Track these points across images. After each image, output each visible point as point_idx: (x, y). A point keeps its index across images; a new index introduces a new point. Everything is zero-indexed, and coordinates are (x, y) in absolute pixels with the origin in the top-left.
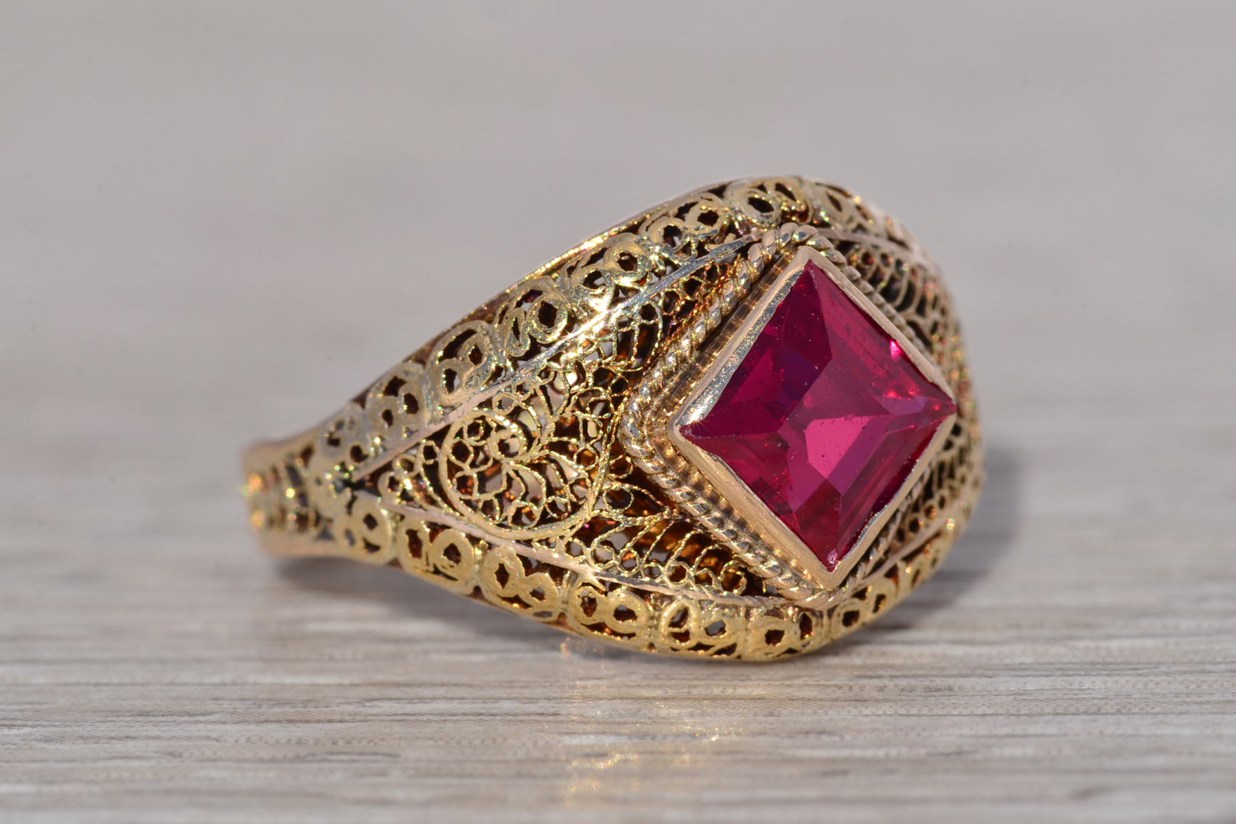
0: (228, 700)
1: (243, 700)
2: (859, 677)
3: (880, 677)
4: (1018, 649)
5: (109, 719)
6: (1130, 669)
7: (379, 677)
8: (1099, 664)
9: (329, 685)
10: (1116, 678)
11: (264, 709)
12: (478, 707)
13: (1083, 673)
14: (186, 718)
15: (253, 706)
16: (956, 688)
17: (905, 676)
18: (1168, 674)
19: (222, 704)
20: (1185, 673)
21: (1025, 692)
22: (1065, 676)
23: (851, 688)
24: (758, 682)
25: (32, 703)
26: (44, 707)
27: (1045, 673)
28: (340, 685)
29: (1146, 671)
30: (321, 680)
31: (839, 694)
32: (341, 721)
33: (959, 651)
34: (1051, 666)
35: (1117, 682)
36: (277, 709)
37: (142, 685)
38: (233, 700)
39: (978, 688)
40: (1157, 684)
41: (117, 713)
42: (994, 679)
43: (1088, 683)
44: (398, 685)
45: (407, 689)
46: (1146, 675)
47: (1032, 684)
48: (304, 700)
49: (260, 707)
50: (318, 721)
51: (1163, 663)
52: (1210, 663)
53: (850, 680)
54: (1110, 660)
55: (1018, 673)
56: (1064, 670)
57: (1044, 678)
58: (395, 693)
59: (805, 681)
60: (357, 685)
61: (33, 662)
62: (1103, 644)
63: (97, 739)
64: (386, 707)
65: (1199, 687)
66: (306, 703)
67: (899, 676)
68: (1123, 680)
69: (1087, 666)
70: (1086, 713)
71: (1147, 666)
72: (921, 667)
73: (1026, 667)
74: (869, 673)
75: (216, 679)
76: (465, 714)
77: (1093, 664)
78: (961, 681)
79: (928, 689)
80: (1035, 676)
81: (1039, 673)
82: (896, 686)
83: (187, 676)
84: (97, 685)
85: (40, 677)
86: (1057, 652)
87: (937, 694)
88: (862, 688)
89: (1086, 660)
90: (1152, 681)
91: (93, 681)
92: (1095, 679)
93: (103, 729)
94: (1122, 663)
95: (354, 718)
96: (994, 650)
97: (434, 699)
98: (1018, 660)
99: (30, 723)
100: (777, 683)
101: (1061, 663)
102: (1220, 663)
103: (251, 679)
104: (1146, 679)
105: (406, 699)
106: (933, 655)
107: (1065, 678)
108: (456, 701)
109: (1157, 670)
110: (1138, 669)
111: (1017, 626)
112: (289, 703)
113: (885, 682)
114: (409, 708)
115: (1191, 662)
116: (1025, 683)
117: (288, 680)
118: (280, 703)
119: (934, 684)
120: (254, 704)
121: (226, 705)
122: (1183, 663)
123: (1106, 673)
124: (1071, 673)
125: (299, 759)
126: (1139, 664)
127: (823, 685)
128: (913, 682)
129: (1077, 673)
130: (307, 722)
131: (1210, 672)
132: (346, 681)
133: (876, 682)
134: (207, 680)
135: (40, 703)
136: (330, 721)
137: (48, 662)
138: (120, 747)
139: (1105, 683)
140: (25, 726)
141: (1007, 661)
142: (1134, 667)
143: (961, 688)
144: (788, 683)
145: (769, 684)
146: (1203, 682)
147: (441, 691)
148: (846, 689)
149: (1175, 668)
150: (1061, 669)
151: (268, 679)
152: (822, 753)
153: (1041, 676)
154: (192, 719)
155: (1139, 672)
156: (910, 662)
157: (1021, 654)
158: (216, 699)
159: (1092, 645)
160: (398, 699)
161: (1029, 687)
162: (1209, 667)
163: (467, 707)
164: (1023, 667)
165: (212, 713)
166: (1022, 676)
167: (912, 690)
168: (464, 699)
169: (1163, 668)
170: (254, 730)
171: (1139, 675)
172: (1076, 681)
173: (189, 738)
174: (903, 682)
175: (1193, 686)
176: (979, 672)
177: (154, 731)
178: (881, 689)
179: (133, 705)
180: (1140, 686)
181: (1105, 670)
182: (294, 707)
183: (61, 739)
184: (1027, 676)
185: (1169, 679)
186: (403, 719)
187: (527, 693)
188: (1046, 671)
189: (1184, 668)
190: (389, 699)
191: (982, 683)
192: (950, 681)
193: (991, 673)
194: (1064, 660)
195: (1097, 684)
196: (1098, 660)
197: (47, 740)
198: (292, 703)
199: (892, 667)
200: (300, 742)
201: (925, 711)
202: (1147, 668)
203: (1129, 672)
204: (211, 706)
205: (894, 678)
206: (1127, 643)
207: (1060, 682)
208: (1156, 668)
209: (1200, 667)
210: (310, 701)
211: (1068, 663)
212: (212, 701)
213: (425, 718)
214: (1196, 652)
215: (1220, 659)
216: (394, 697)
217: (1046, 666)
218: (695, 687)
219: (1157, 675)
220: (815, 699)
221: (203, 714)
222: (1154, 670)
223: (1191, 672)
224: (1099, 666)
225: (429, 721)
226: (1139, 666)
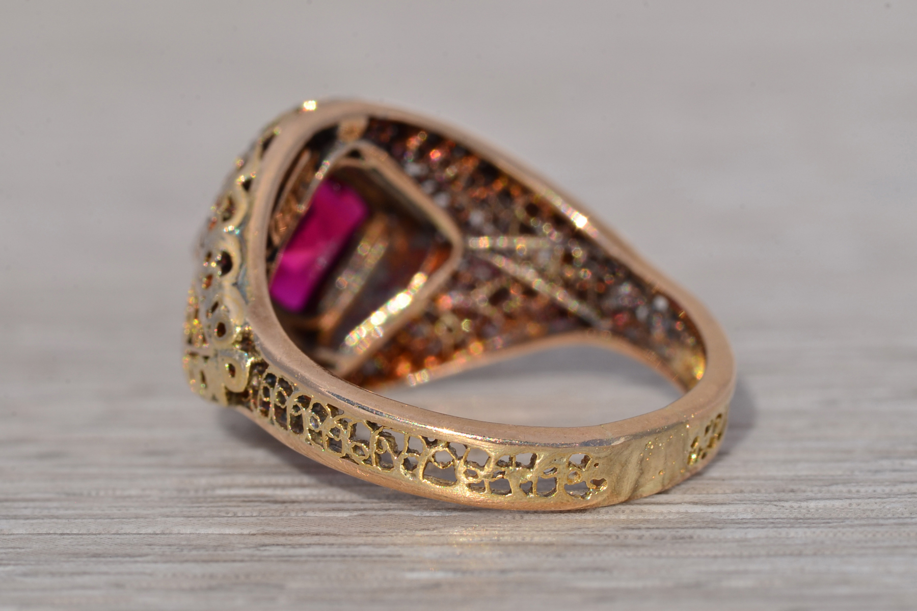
0: (159, 546)
1: (170, 545)
2: (623, 528)
3: (639, 529)
4: (741, 508)
5: (71, 559)
6: (824, 523)
7: (269, 529)
8: (801, 519)
9: (233, 535)
10: (813, 530)
11: (185, 552)
12: (343, 550)
13: (789, 525)
14: (128, 559)
15: (178, 550)
16: (695, 537)
17: (658, 528)
18: (852, 526)
19: (154, 549)
20: (864, 525)
21: (746, 540)
22: (775, 527)
23: (617, 537)
24: (549, 532)
25: (14, 548)
26: (23, 550)
27: (761, 526)
28: (242, 534)
29: (835, 524)
30: (227, 531)
31: (609, 541)
32: (242, 561)
33: (698, 509)
34: (765, 520)
35: (814, 532)
36: (194, 553)
37: (95, 534)
38: (162, 545)
39: (712, 536)
40: (844, 534)
41: (77, 555)
42: (723, 530)
43: (792, 533)
44: (284, 534)
45: (291, 538)
46: (835, 527)
47: (752, 534)
48: (214, 546)
49: (182, 550)
50: (225, 561)
51: (848, 519)
52: (882, 518)
53: (617, 531)
54: (808, 516)
55: (740, 526)
56: (775, 523)
57: (760, 530)
58: (282, 540)
59: (584, 531)
60: (254, 535)
61: (15, 517)
62: (804, 504)
63: (62, 574)
64: (275, 550)
65: (874, 535)
66: (216, 548)
67: (653, 528)
68: (818, 531)
69: (792, 521)
70: (791, 555)
71: (836, 521)
72: (669, 521)
73: (747, 521)
74: (631, 526)
75: (150, 531)
76: (333, 556)
77: (796, 519)
78: (699, 532)
79: (674, 538)
80: (753, 528)
81: (757, 526)
82: (651, 535)
83: (128, 528)
84: (62, 534)
85: (20, 528)
86: (770, 510)
87: (681, 541)
88: (626, 537)
89: (791, 516)
90: (839, 531)
91: (59, 532)
92: (798, 530)
93: (68, 567)
94: (818, 519)
95: (252, 559)
96: (723, 509)
97: (309, 545)
98: (741, 517)
99: (13, 562)
100: (564, 533)
101: (773, 519)
102: (890, 518)
103: (175, 530)
104: (835, 530)
105: (289, 545)
106: (678, 513)
107: (775, 529)
108: (327, 547)
109: (844, 523)
110: (829, 523)
111: (742, 492)
112: (204, 547)
113: (643, 532)
114: (292, 551)
115: (868, 518)
116: (746, 534)
117: (203, 531)
118: (197, 548)
119: (679, 534)
120: (178, 548)
121: (157, 549)
122: (862, 518)
123: (806, 525)
124: (780, 525)
125: (211, 588)
126: (830, 519)
127: (597, 534)
128: (663, 532)
129: (784, 525)
130: (217, 561)
131: (882, 525)
132: (246, 531)
133: (636, 532)
134: (143, 531)
135: (19, 548)
136: (234, 561)
137: (27, 518)
138: (79, 580)
139: (805, 533)
140: (9, 564)
141: (733, 517)
142: (827, 521)
143: (699, 537)
144: (572, 533)
145: (557, 534)
146: (878, 532)
147: (316, 539)
148: (614, 537)
149: (856, 522)
150: (773, 523)
151: (188, 530)
152: (595, 584)
153: (758, 527)
154: (132, 559)
155: (830, 525)
156: (661, 517)
157: (742, 511)
158: (150, 545)
159: (795, 505)
160: (284, 545)
161: (750, 536)
162: (881, 522)
163: (334, 550)
164: (744, 521)
165: (146, 555)
166: (744, 528)
167: (663, 538)
168: (333, 544)
169: (848, 522)
170: (179, 568)
171: (830, 527)
172: (784, 532)
173: (130, 574)
174: (656, 533)
175: (870, 536)
176: (711, 525)
177: (104, 568)
178: (640, 538)
179: (88, 549)
180: (831, 535)
181: (805, 523)
182: (207, 551)
183: (35, 574)
184: (748, 528)
185: (852, 530)
186: (287, 559)
187: (378, 540)
188: (762, 524)
189: (863, 522)
190: (278, 545)
191: (713, 533)
192: (690, 532)
193: (721, 525)
194: (775, 516)
195: (799, 534)
196: (799, 516)
197: (25, 575)
198: (205, 548)
199: (648, 521)
200: (212, 576)
201: (672, 553)
202: (836, 522)
203: (822, 525)
204: (146, 550)
205: (649, 530)
206: (821, 504)
207: (771, 532)
208: (842, 522)
209: (875, 521)
210: (219, 546)
211: (777, 518)
212: (146, 547)
213: (303, 559)
214: (872, 510)
215: (889, 516)
216: (280, 543)
217: (762, 520)
218: (503, 536)
219: (844, 527)
220: (591, 545)
221: (141, 556)
222: (842, 524)
223: (869, 525)
224: (801, 521)
225: (306, 561)
226: (830, 521)
